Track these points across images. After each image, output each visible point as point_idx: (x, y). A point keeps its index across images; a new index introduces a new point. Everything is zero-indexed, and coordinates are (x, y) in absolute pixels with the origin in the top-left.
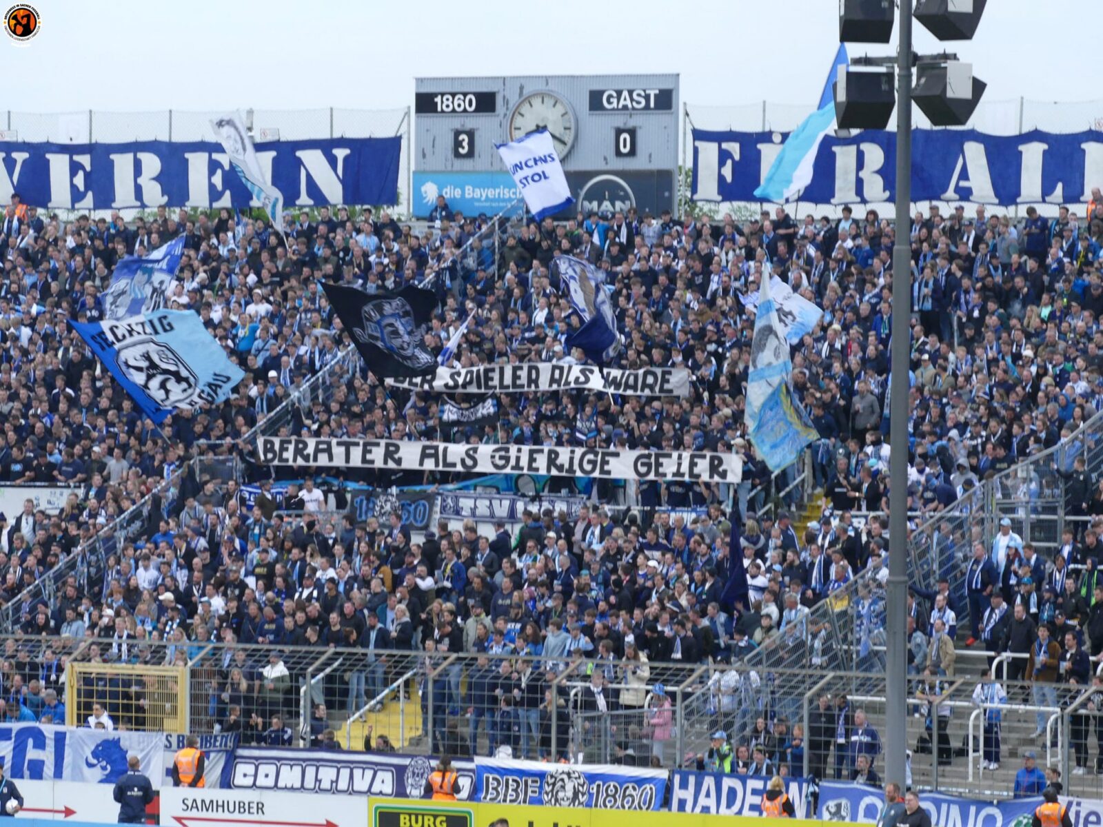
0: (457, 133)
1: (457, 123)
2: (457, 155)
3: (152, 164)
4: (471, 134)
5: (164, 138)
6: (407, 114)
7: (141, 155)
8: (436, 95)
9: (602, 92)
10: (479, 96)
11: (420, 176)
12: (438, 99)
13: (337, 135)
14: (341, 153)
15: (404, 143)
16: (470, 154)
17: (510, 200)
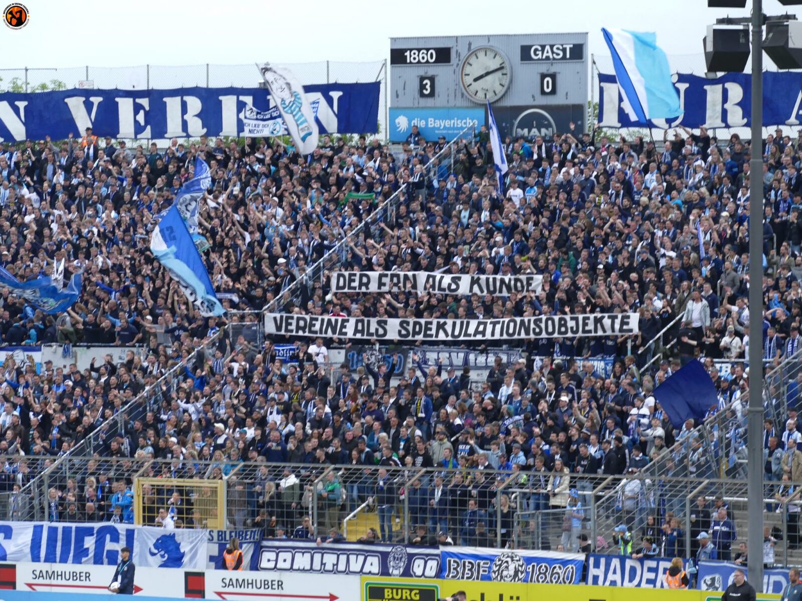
0: (422, 79)
1: (421, 71)
2: (422, 95)
3: (195, 104)
4: (432, 79)
5: (203, 84)
6: (385, 64)
7: (186, 98)
8: (406, 50)
9: (531, 47)
10: (438, 50)
11: (395, 111)
12: (407, 54)
13: (332, 81)
14: (336, 95)
15: (382, 86)
16: (432, 94)
17: (462, 128)
